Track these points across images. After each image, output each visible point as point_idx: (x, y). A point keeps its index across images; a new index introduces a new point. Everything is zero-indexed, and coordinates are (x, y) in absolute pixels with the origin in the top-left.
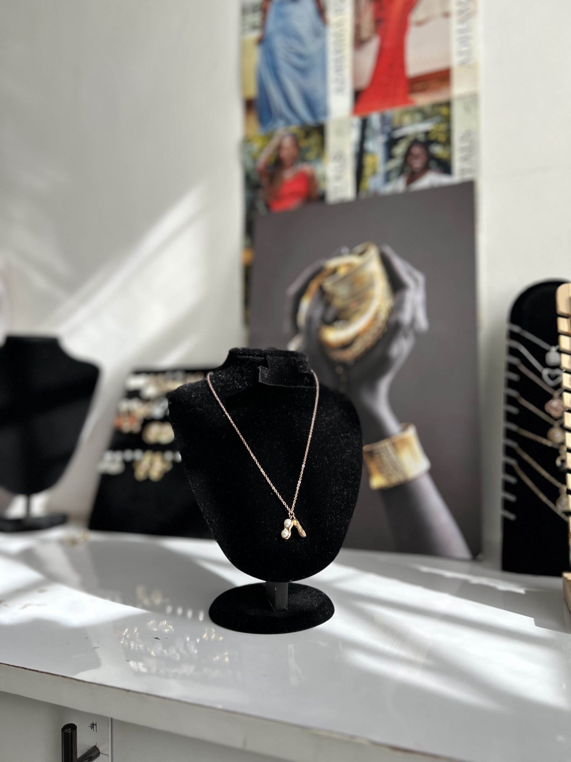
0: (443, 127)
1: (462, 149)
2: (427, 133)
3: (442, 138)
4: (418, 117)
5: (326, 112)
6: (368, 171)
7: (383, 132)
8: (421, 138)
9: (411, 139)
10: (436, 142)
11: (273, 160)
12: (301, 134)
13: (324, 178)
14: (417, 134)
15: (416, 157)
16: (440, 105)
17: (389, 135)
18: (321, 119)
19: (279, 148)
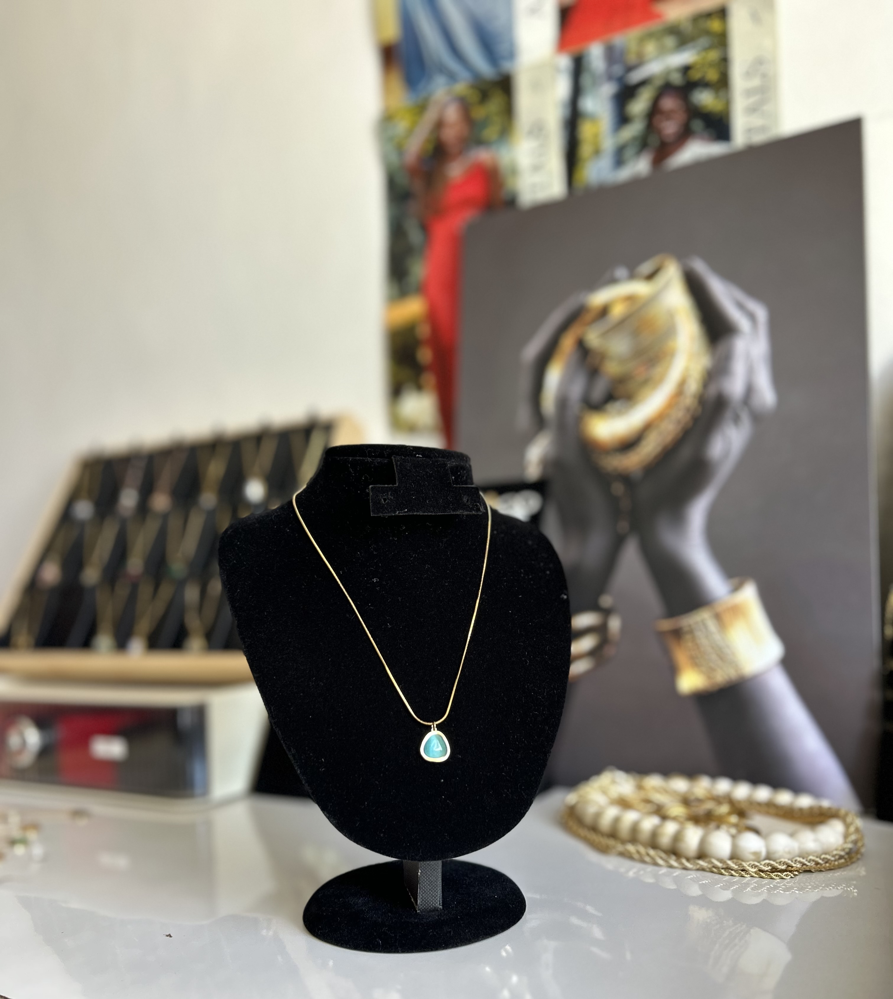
0: (714, 55)
1: (749, 93)
2: (686, 69)
3: (712, 75)
4: (670, 41)
5: (512, 55)
6: (585, 150)
7: (610, 77)
8: (677, 79)
9: (659, 83)
10: (703, 84)
11: (430, 147)
12: (474, 97)
13: (514, 171)
14: (668, 72)
15: (668, 115)
16: (708, 15)
17: (621, 80)
18: (506, 66)
19: (439, 125)
